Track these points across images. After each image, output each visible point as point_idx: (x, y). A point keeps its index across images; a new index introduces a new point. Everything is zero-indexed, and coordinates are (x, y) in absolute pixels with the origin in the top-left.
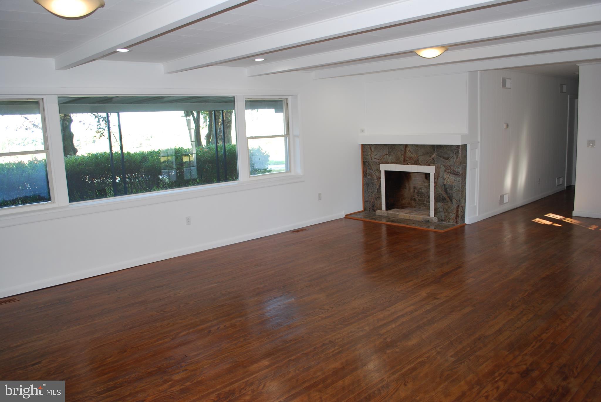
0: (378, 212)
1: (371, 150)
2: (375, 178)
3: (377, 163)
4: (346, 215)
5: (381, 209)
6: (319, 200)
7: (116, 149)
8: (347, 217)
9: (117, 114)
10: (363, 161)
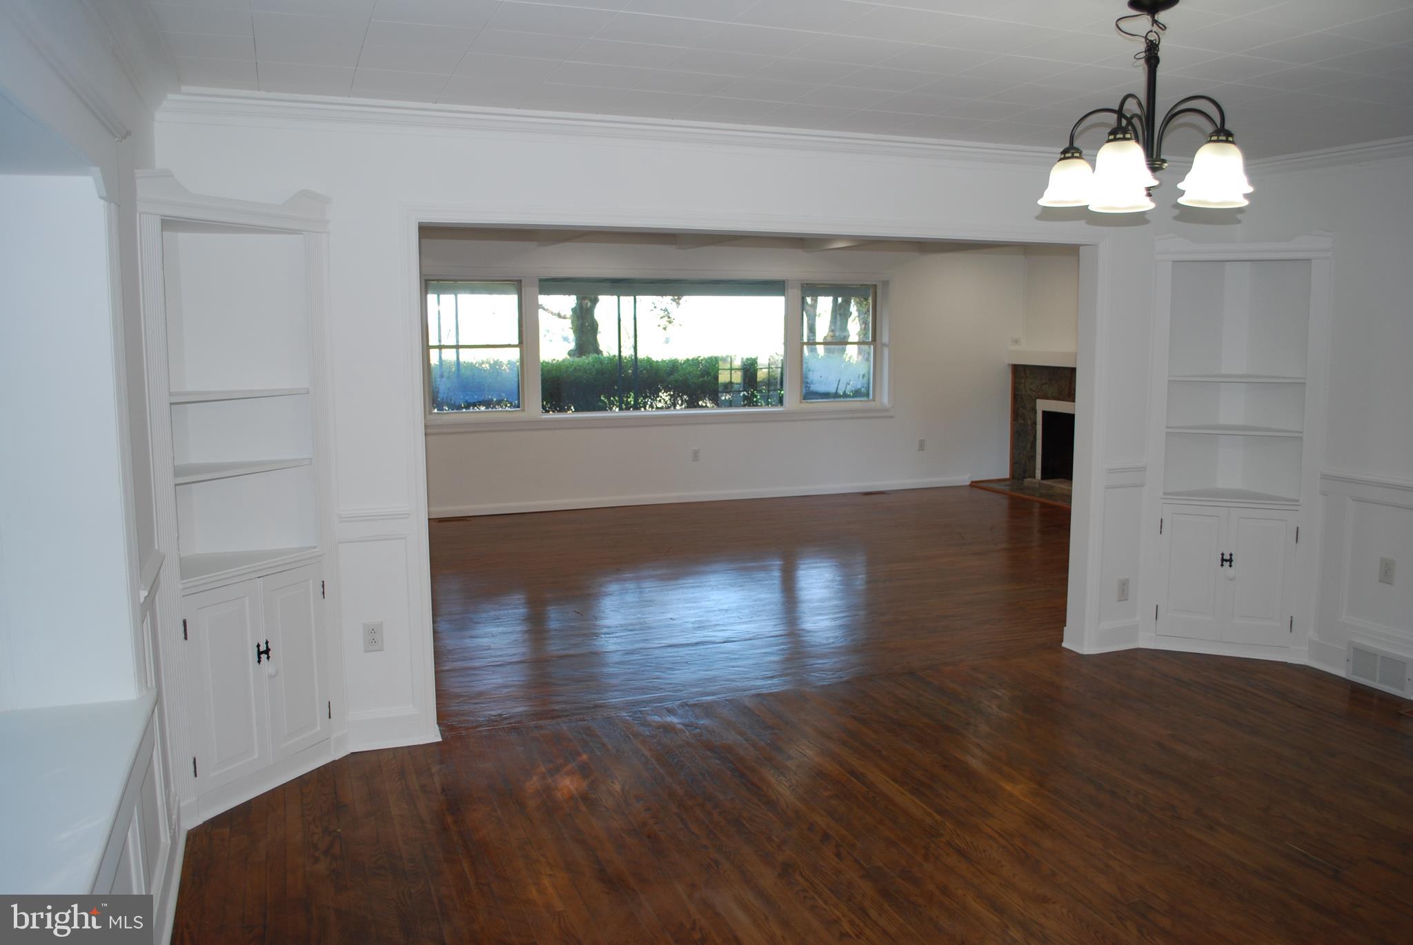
0: (1028, 481)
1: (1026, 374)
2: (1029, 422)
3: (1032, 397)
4: (972, 482)
5: (1034, 477)
6: (919, 450)
7: (627, 352)
8: (974, 484)
9: (632, 298)
10: (1014, 394)
